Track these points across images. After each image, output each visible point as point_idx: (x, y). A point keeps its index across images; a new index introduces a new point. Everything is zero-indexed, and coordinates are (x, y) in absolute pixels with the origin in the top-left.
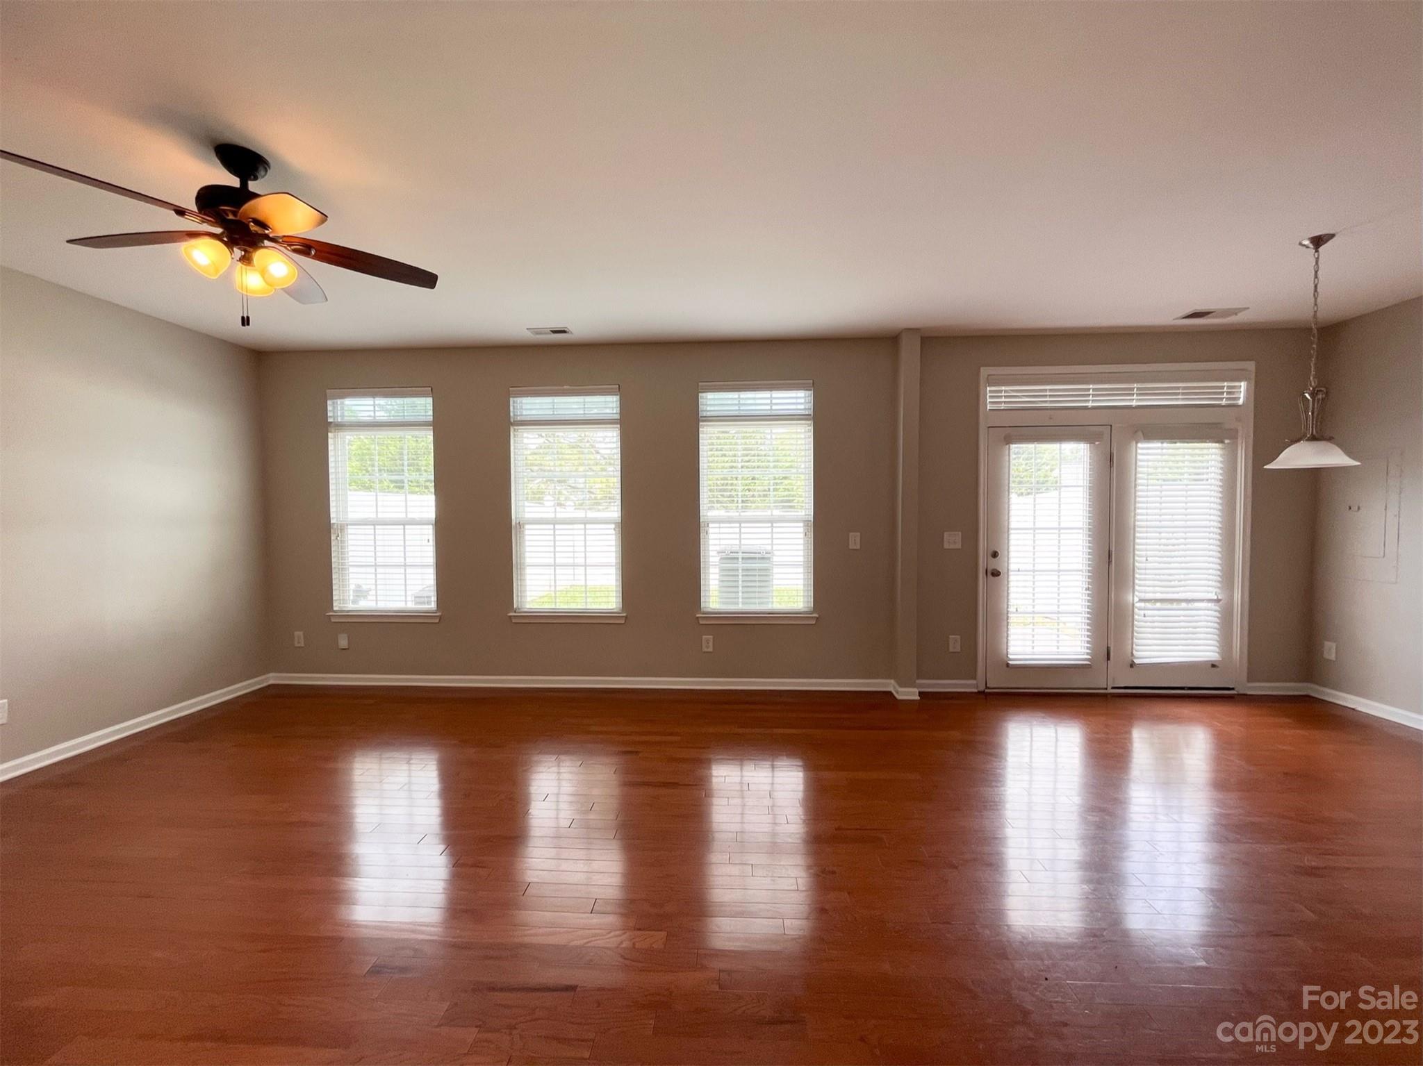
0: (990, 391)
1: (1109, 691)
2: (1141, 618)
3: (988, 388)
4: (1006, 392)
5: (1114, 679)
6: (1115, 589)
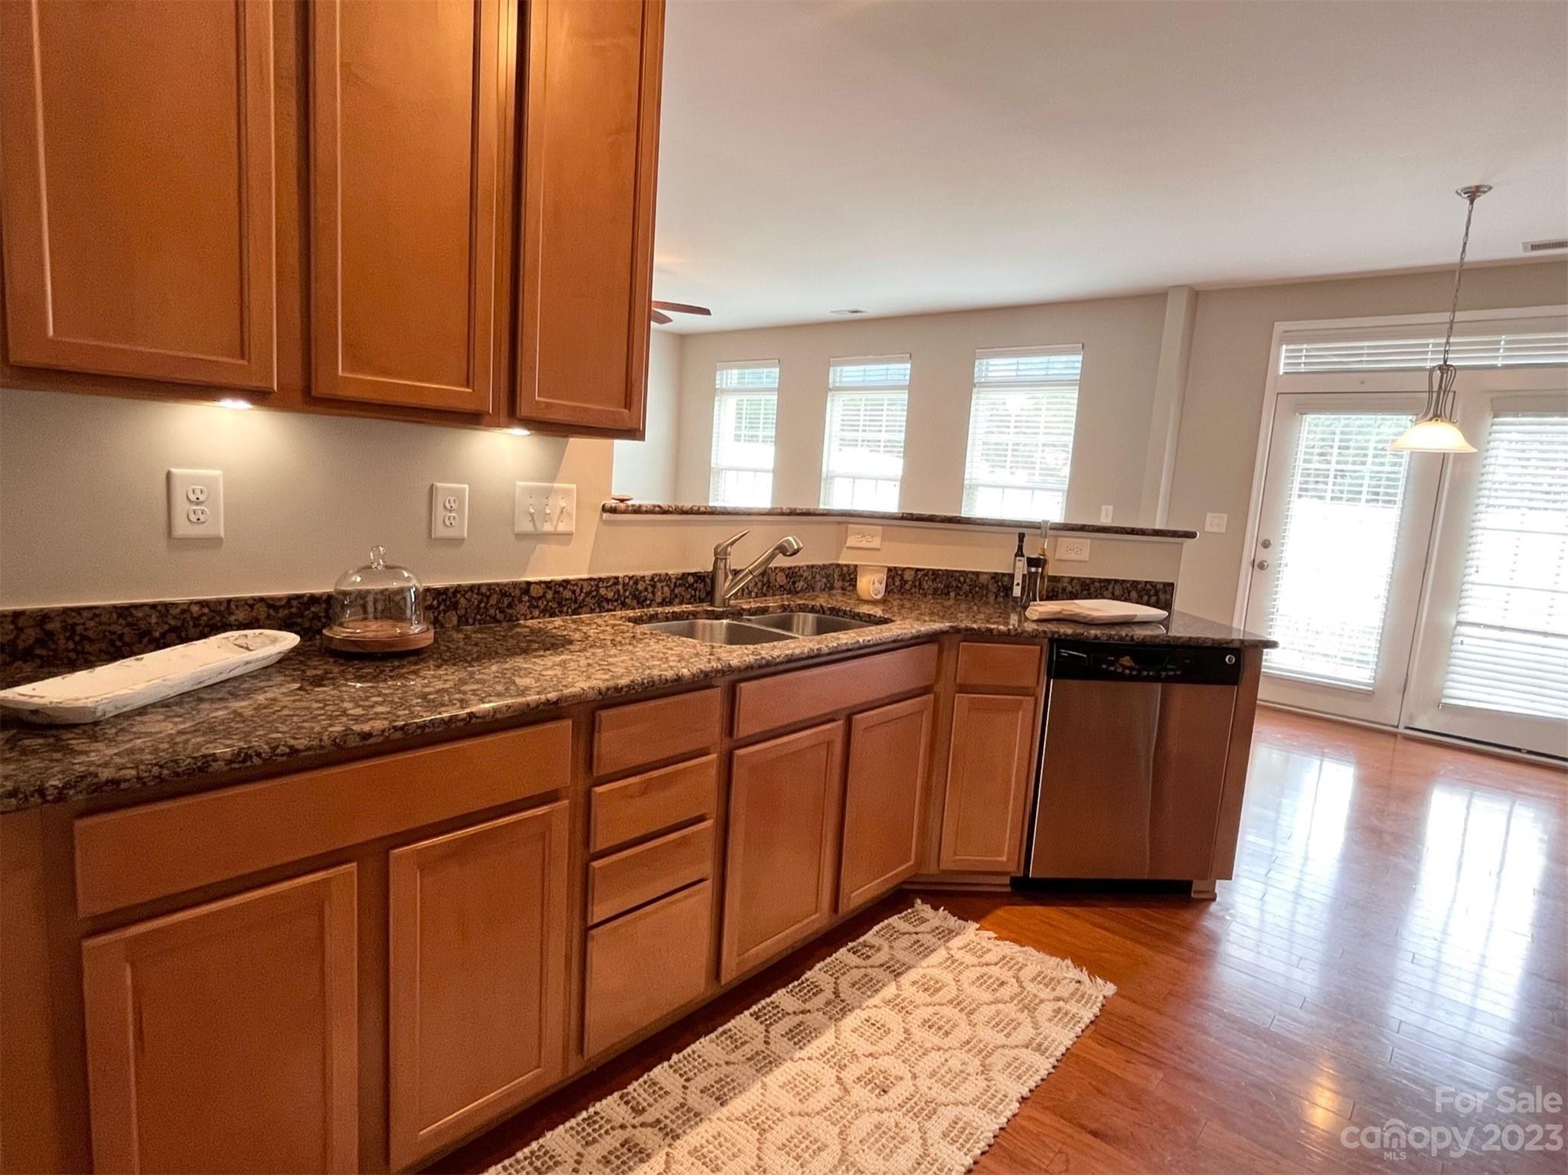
0: (1288, 351)
1: (1401, 730)
2: (1464, 647)
3: (1284, 347)
4: (1307, 350)
5: (1411, 717)
6: (1430, 608)
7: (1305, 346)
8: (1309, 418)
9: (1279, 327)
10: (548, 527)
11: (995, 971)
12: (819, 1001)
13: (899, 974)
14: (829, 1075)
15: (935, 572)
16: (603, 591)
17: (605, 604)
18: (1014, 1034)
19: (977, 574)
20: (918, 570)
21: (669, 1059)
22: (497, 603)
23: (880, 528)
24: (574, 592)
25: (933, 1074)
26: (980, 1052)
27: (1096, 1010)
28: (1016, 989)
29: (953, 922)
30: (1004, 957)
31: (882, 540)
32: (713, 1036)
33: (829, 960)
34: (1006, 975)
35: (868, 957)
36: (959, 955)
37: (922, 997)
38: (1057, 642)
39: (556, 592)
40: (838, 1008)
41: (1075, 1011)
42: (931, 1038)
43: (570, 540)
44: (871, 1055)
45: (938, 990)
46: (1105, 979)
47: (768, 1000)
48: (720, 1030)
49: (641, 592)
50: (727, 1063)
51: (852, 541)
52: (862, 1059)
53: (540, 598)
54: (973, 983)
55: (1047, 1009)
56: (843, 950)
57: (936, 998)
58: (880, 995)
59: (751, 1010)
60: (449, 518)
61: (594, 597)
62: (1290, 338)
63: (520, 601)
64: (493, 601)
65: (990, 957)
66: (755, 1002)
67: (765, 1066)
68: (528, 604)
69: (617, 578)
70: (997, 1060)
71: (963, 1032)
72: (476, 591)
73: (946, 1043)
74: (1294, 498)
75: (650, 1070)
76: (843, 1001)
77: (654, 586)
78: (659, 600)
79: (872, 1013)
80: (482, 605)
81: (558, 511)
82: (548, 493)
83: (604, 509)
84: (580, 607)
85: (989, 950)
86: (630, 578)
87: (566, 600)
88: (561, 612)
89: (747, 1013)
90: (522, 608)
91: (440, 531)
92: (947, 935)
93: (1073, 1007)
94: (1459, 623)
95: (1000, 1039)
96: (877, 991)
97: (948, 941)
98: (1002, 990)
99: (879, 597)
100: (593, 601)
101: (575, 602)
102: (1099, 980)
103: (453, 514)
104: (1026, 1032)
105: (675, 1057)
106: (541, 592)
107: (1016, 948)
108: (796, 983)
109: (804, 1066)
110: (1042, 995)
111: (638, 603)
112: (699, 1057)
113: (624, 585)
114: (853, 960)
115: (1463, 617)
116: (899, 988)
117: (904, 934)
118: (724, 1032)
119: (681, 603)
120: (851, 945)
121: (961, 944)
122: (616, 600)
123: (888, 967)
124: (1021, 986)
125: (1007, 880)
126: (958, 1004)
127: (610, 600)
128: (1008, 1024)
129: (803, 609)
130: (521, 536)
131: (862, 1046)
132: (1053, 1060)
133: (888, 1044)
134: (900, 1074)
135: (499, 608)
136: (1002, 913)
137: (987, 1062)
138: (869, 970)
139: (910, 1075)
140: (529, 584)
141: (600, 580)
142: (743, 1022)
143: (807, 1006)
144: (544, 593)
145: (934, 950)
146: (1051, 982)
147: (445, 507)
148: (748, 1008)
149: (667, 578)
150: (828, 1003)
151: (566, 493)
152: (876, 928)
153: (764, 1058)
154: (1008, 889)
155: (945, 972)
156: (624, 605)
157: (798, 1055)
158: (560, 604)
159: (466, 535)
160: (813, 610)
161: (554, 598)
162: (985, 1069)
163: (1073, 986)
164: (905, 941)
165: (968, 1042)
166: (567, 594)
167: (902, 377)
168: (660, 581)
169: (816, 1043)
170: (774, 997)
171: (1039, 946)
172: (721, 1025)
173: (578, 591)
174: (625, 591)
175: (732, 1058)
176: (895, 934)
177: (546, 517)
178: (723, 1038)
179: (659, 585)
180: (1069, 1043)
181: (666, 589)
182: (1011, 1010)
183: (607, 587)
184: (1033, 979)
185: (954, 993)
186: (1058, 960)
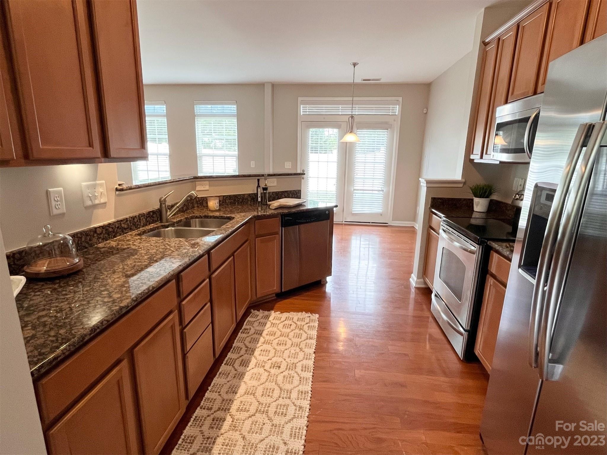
0: (303, 107)
1: (344, 223)
2: (356, 197)
3: (302, 106)
4: (308, 107)
5: (345, 218)
6: (347, 185)
7: (308, 106)
8: (311, 130)
9: (300, 99)
10: (97, 202)
11: (286, 322)
12: (243, 352)
13: (261, 334)
14: (261, 370)
15: (230, 196)
16: (123, 225)
17: (124, 231)
18: (302, 337)
19: (244, 195)
20: (224, 196)
21: (208, 389)
22: (85, 240)
23: (208, 182)
24: (113, 228)
25: (289, 357)
26: (297, 345)
27: (317, 322)
28: (295, 325)
29: (266, 313)
30: (287, 318)
31: (209, 186)
32: (217, 376)
33: (237, 338)
34: (290, 322)
35: (249, 333)
36: (274, 322)
37: (272, 338)
38: (283, 216)
39: (107, 230)
40: (251, 351)
41: (313, 325)
42: (282, 348)
43: (105, 206)
44: (269, 359)
45: (275, 334)
46: (315, 313)
47: (227, 358)
48: (218, 373)
49: (136, 223)
50: (228, 382)
51: (198, 188)
52: (267, 362)
53: (101, 234)
54: (283, 328)
55: (306, 327)
56: (239, 334)
57: (276, 336)
58: (260, 342)
59: (224, 363)
60: (57, 205)
61: (120, 229)
62: (304, 103)
63: (94, 237)
64: (83, 239)
65: (282, 320)
66: (223, 361)
67: (241, 377)
68: (96, 237)
69: (127, 219)
70: (302, 345)
71: (289, 343)
72: (76, 236)
73: (287, 347)
74: (310, 154)
75: (204, 396)
76: (250, 348)
77: (140, 219)
78: (142, 225)
79: (261, 348)
80: (79, 242)
81: (100, 193)
82: (94, 186)
83: (117, 190)
84: (116, 234)
85: (281, 317)
86: (132, 217)
87: (111, 232)
88: (109, 238)
89: (223, 365)
90: (95, 240)
91: (55, 212)
92: (267, 317)
93: (312, 324)
94: (354, 190)
95: (299, 340)
96: (258, 341)
97: (268, 318)
98: (291, 327)
99: (218, 209)
100: (120, 230)
101: (114, 232)
102: (314, 314)
103: (58, 203)
104: (304, 336)
105: (210, 388)
106: (101, 231)
107: (288, 314)
108: (232, 349)
109: (252, 371)
110: (303, 324)
111: (136, 227)
112: (217, 384)
113: (130, 221)
114: (244, 335)
115: (355, 188)
116: (264, 338)
117: (254, 322)
118: (220, 373)
119: (150, 224)
120: (241, 331)
121: (273, 318)
122: (128, 228)
123: (257, 333)
124: (296, 324)
125: (274, 295)
126: (283, 335)
127: (126, 229)
128: (299, 335)
129: (192, 218)
130: (87, 208)
131: (266, 358)
132: (315, 340)
133: (272, 354)
134: (280, 361)
135: (86, 242)
136: (277, 305)
137: (300, 347)
138: (252, 336)
139: (283, 360)
140: (96, 228)
141: (121, 221)
142: (223, 368)
143: (241, 354)
144: (102, 231)
145: (266, 323)
146: (303, 320)
147: (55, 200)
148: (222, 363)
149: (143, 215)
150: (246, 351)
151: (101, 185)
152: (245, 323)
153: (239, 375)
154: (275, 298)
155: (273, 328)
156: (131, 230)
157: (248, 369)
158: (109, 235)
159: (65, 211)
160: (197, 217)
161: (106, 232)
162: (301, 349)
163: (308, 318)
164: (256, 324)
165: (292, 344)
166: (111, 230)
167: (162, 111)
168: (142, 217)
169: (251, 364)
170: (228, 356)
171: (294, 311)
172: (217, 372)
173: (114, 228)
174: (130, 223)
175: (228, 379)
176: (252, 323)
177: (95, 197)
178: (221, 375)
179: (142, 218)
180: (316, 334)
181: (144, 219)
182: (297, 331)
183: (124, 223)
184: (298, 321)
185: (280, 333)
186: (301, 313)
